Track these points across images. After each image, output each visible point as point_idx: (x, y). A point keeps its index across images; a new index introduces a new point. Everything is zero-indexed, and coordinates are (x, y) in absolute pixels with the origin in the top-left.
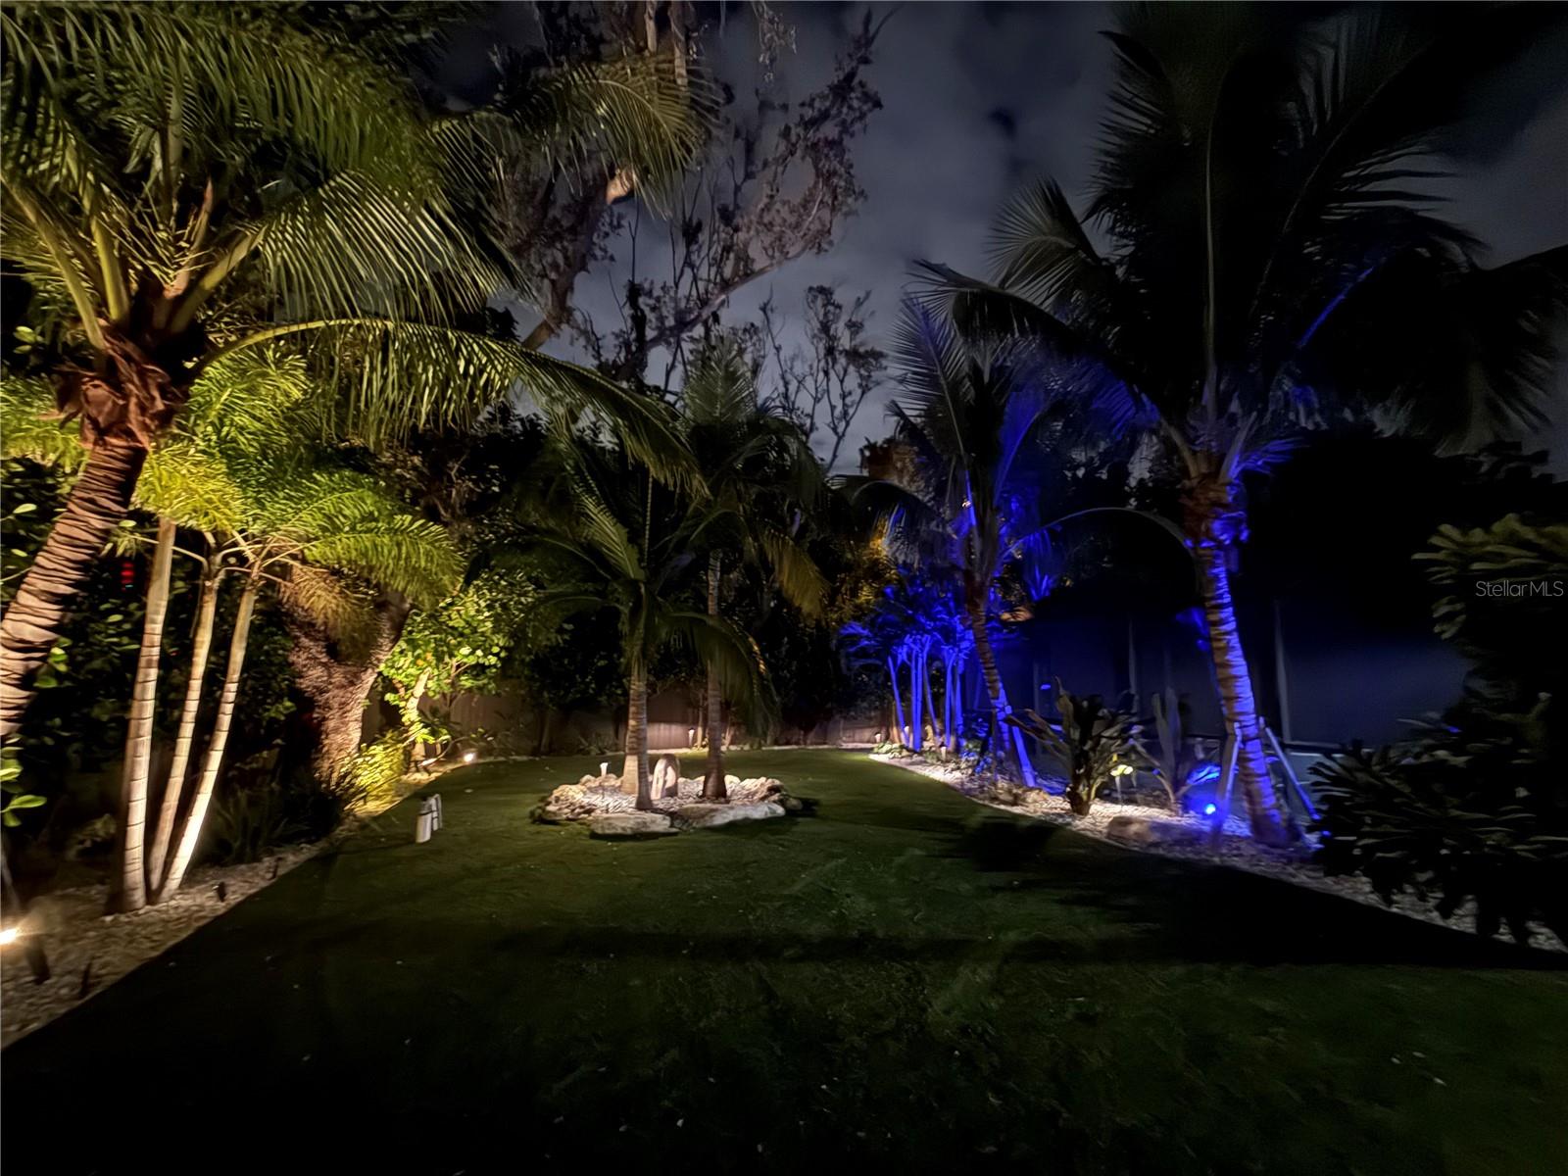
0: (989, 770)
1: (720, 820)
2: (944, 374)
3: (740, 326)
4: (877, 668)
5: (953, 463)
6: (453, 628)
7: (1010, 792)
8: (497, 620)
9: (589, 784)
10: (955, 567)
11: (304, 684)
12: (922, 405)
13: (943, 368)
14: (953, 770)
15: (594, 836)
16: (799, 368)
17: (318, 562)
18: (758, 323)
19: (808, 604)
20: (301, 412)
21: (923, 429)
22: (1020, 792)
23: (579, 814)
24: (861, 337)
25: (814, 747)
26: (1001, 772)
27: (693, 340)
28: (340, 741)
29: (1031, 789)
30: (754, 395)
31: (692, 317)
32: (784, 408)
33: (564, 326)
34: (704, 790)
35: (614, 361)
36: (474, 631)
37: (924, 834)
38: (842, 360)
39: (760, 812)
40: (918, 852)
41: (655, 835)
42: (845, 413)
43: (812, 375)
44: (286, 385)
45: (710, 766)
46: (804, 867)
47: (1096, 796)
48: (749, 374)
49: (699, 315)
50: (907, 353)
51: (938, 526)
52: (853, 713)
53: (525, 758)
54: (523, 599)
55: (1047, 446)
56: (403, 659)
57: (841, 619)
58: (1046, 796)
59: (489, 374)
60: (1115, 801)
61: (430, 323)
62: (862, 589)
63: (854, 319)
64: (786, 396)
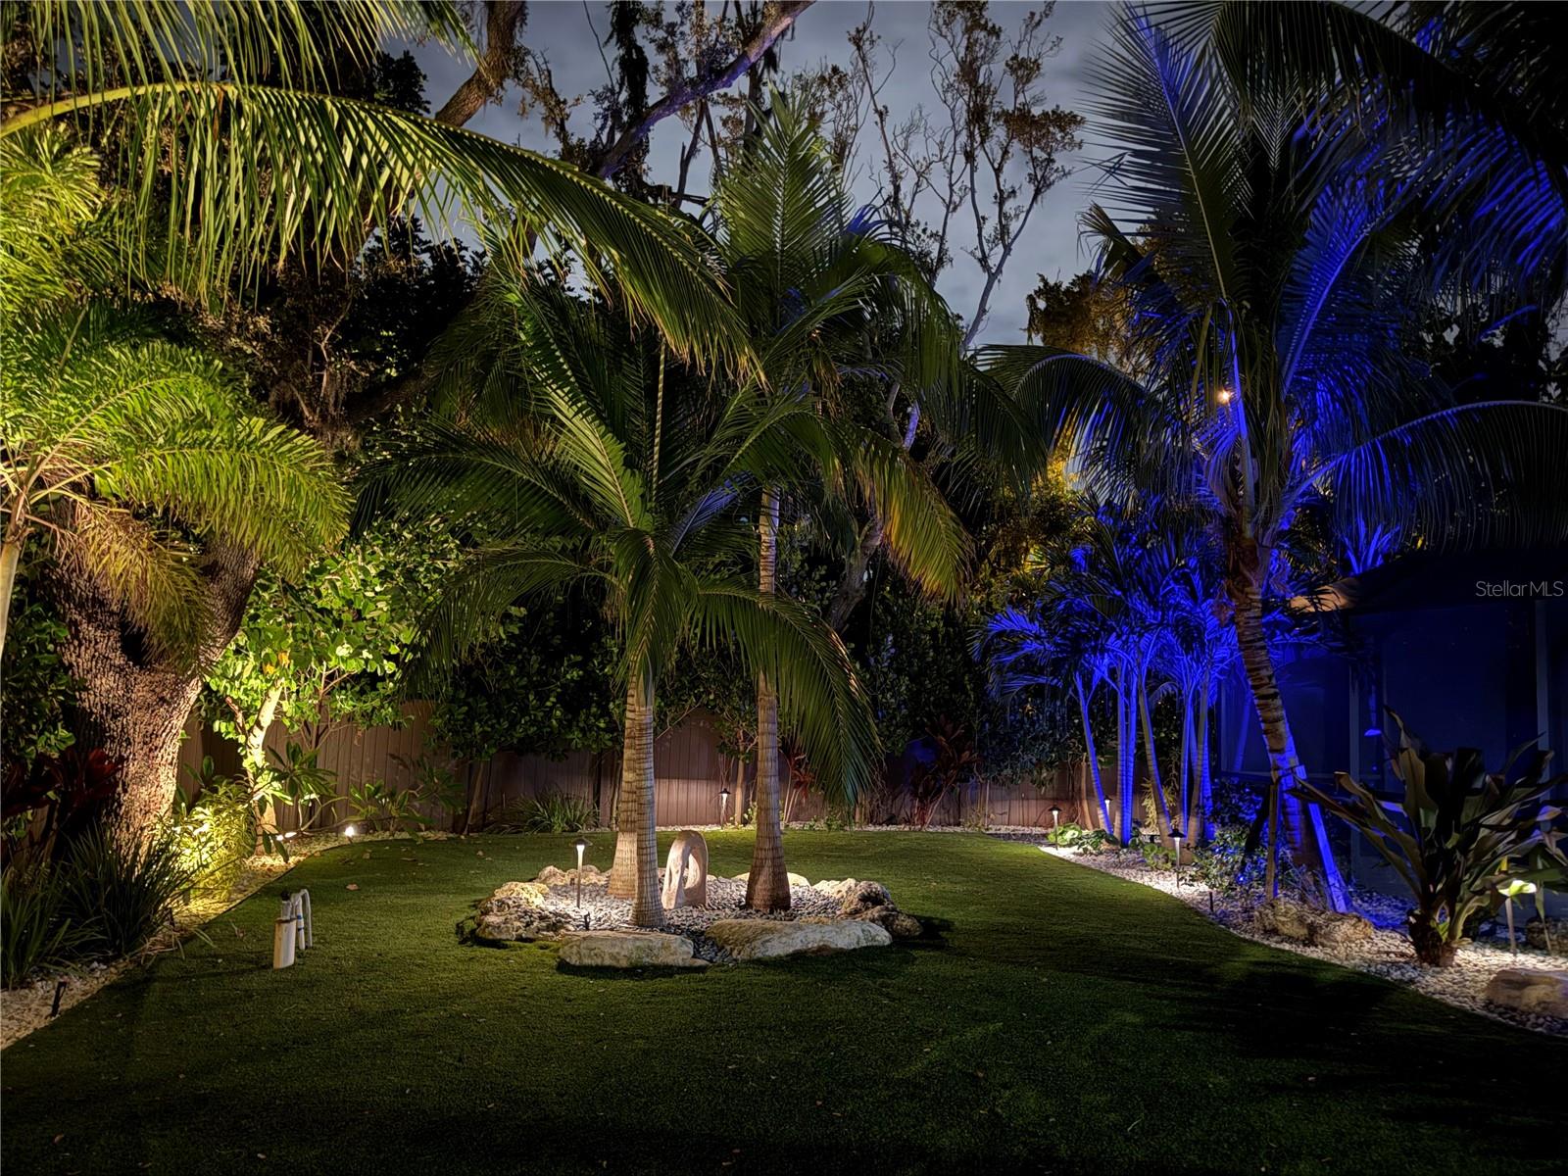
0: (1262, 879)
1: (777, 948)
2: (1193, 154)
3: (813, 72)
4: (1055, 693)
5: (1208, 321)
6: (322, 611)
7: (1301, 920)
8: (398, 599)
9: (552, 881)
10: (1203, 512)
11: (88, 701)
12: (1145, 213)
13: (1190, 144)
14: (1193, 879)
15: (564, 967)
16: (919, 150)
17: (116, 497)
18: (846, 67)
19: (932, 576)
20: (84, 243)
21: (1151, 257)
22: (1320, 920)
23: (539, 930)
24: (1034, 89)
25: (939, 829)
26: (1285, 885)
27: (730, 101)
28: (145, 796)
29: (1343, 917)
30: (837, 204)
31: (732, 59)
32: (891, 223)
33: (508, 83)
34: (749, 896)
35: (594, 143)
36: (359, 616)
37: (1140, 988)
38: (1000, 132)
39: (848, 936)
40: (1130, 1018)
41: (666, 971)
42: (1003, 230)
43: (943, 160)
44: (66, 198)
45: (762, 854)
46: (927, 1035)
47: (1465, 933)
48: (829, 165)
49: (744, 56)
50: (1122, 116)
51: (1175, 436)
52: (1008, 772)
53: (442, 836)
54: (439, 564)
55: (1387, 285)
56: (239, 665)
57: (989, 604)
58: (1370, 931)
59: (393, 170)
60: (1503, 945)
61: (298, 87)
62: (1027, 551)
63: (1022, 55)
64: (894, 201)
